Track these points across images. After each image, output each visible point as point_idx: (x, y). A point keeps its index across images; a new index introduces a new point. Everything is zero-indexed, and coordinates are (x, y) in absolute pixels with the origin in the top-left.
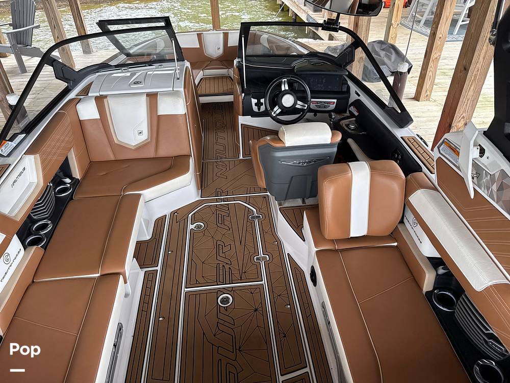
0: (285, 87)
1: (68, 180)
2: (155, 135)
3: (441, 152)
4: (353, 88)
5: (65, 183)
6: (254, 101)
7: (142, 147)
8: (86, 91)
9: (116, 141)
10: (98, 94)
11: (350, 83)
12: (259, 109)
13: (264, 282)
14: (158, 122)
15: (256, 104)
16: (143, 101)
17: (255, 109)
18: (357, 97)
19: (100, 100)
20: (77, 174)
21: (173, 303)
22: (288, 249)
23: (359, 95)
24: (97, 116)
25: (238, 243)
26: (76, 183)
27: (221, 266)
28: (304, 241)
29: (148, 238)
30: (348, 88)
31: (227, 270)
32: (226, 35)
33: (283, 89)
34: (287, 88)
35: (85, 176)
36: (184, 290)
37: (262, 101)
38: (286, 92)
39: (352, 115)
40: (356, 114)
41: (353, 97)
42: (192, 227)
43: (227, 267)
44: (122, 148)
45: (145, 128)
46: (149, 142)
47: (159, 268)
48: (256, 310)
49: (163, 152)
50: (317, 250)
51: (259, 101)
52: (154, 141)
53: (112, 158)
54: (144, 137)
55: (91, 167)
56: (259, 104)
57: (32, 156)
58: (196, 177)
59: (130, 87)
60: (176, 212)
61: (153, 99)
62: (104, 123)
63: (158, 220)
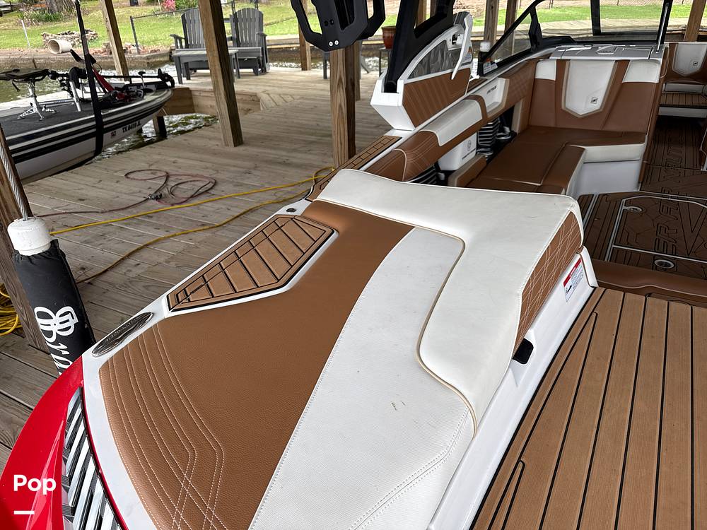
1: (507, 129)
2: (610, 105)
5: (503, 131)
7: (588, 117)
8: (547, 57)
9: (563, 107)
10: (560, 58)
14: (619, 90)
16: (610, 68)
19: (561, 66)
20: (517, 127)
24: (553, 77)
25: (688, 231)
26: (512, 133)
27: (662, 241)
31: (670, 246)
35: (523, 131)
36: (611, 246)
42: (624, 208)
43: (670, 244)
44: (569, 115)
45: (601, 96)
46: (601, 112)
49: (612, 127)
52: (606, 112)
53: (552, 125)
54: (597, 106)
55: (527, 128)
57: (504, 79)
58: (643, 163)
59: (596, 54)
60: (606, 194)
61: (622, 67)
62: (558, 86)
63: (584, 196)
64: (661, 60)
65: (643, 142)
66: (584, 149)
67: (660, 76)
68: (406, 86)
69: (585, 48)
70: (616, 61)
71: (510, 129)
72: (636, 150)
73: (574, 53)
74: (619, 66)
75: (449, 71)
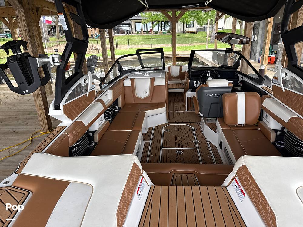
0: (209, 75)
1: (117, 107)
2: (152, 94)
3: (273, 82)
4: (240, 76)
5: (116, 108)
6: (195, 82)
7: (146, 99)
8: (127, 77)
9: (136, 96)
10: (131, 78)
11: (238, 75)
12: (197, 86)
13: (198, 149)
14: (154, 89)
15: (195, 83)
16: (149, 81)
17: (195, 85)
18: (242, 79)
19: (132, 80)
20: (120, 106)
21: (157, 151)
22: (209, 139)
23: (242, 78)
24: (130, 85)
25: (185, 137)
26: (119, 108)
27: (178, 143)
28: (217, 133)
29: (146, 133)
30: (238, 77)
31: (180, 144)
32: (181, 67)
33: (208, 75)
34: (210, 75)
35: (123, 106)
36: (162, 148)
37: (198, 82)
38: (209, 77)
39: (240, 86)
40: (241, 85)
41: (240, 79)
42: (164, 131)
43: (180, 143)
44: (138, 98)
45: (148, 91)
46: (149, 97)
47: (151, 142)
48: (194, 156)
49: (154, 101)
50: (222, 129)
51: (197, 82)
52: (151, 96)
53: (134, 103)
54: (147, 94)
55: (125, 105)
56: (197, 83)
57: (111, 90)
58: (167, 113)
59: (143, 76)
60: (157, 126)
61: (153, 80)
62: (132, 88)
63: (150, 128)
64: (164, 77)
65: (165, 106)
66: (146, 112)
67: (166, 82)
68: (64, 106)
69: (140, 73)
70: (151, 78)
71: (118, 106)
72: (163, 110)
73: (136, 76)
74: (152, 80)
75: (85, 94)
